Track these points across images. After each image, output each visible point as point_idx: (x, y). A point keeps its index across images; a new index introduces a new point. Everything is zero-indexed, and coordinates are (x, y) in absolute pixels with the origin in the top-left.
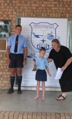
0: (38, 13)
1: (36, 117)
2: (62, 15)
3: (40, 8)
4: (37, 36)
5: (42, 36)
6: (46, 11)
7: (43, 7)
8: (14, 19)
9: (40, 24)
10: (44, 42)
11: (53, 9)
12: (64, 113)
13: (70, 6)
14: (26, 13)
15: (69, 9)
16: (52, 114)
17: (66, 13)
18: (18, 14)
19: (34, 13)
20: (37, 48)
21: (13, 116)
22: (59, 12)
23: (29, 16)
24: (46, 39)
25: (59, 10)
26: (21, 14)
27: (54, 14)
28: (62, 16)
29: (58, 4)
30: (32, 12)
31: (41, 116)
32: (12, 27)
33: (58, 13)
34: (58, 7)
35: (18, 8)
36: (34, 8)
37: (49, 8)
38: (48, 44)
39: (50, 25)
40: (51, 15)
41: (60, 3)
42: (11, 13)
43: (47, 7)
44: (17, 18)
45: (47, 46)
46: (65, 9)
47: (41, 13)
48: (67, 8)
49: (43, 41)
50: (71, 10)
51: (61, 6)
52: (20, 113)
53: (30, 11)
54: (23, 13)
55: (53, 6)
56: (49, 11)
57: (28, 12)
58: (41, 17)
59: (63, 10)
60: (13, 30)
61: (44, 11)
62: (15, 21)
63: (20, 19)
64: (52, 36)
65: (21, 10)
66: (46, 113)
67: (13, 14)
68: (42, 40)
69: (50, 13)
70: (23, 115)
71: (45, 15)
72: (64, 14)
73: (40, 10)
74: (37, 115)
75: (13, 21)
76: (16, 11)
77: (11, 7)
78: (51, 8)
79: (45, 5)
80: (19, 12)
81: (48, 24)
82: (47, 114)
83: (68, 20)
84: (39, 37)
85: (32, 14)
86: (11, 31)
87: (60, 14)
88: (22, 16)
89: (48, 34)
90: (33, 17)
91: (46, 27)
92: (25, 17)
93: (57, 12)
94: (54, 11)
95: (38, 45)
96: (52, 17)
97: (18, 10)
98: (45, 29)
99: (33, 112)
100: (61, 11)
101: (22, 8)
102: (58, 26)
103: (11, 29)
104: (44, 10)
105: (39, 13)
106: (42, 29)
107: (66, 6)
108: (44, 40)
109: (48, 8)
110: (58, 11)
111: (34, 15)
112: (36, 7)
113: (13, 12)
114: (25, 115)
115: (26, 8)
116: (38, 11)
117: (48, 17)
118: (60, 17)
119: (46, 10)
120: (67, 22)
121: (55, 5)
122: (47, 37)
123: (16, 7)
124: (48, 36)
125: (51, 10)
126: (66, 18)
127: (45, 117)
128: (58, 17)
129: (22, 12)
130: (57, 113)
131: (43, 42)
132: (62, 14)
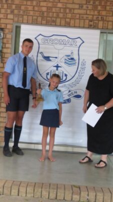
0: (50, 19)
1: (40, 190)
2: (92, 23)
3: (54, 10)
4: (47, 58)
5: (56, 58)
6: (64, 15)
7: (60, 8)
8: (9, 26)
9: (53, 38)
10: (59, 68)
11: (76, 11)
12: (87, 187)
13: (106, 8)
14: (30, 18)
15: (104, 13)
16: (66, 186)
17: (99, 21)
18: (16, 19)
19: (43, 18)
20: (46, 78)
21: (3, 187)
22: (87, 18)
23: (35, 22)
24: (62, 64)
25: (87, 14)
26: (21, 19)
27: (77, 21)
28: (91, 25)
29: (86, 4)
30: (40, 16)
31: (48, 190)
32: (5, 41)
33: (84, 20)
34: (85, 9)
35: (16, 7)
36: (44, 9)
37: (70, 9)
38: (65, 72)
39: (71, 40)
40: (72, 22)
41: (89, 2)
42: (4, 16)
43: (66, 8)
44: (15, 25)
45: (64, 75)
46: (96, 13)
47: (56, 18)
48: (100, 10)
49: (57, 67)
50: (106, 16)
51: (90, 7)
52: (14, 183)
53: (37, 14)
54: (25, 17)
55: (77, 6)
56: (69, 16)
57: (33, 16)
58: (56, 25)
59: (93, 15)
60: (7, 46)
61: (61, 15)
62: (11, 30)
63: (20, 27)
64: (72, 59)
65: (21, 12)
66: (57, 185)
67: (8, 17)
68: (56, 65)
69: (70, 19)
70: (19, 186)
71: (63, 22)
72: (95, 21)
73: (55, 14)
74: (42, 188)
75: (7, 31)
76: (12, 12)
77: (5, 6)
78: (73, 10)
79: (63, 5)
80: (19, 15)
81: (67, 39)
82: (59, 186)
83: (101, 33)
84: (50, 60)
85: (40, 19)
86: (4, 47)
87: (87, 21)
88: (23, 23)
89: (66, 56)
90: (41, 24)
91: (62, 43)
92: (28, 23)
93: (83, 17)
94: (78, 16)
95: (48, 74)
96: (75, 27)
97: (16, 12)
98: (62, 46)
99: (35, 183)
100: (90, 17)
101: (23, 8)
102: (83, 42)
103: (3, 43)
104: (60, 13)
105: (53, 19)
106: (56, 46)
107: (99, 8)
108: (59, 65)
109: (68, 11)
110: (85, 16)
111: (44, 22)
112: (47, 7)
113: (7, 14)
114: (23, 186)
115: (30, 8)
116: (51, 14)
117: (68, 25)
118: (87, 26)
119: (65, 13)
120: (99, 37)
121: (79, 4)
122: (64, 61)
123: (14, 7)
124: (65, 59)
125: (73, 13)
126: (98, 28)
127: (56, 190)
128: (84, 27)
129: (23, 15)
130: (74, 186)
131: (57, 70)
132: (91, 21)
